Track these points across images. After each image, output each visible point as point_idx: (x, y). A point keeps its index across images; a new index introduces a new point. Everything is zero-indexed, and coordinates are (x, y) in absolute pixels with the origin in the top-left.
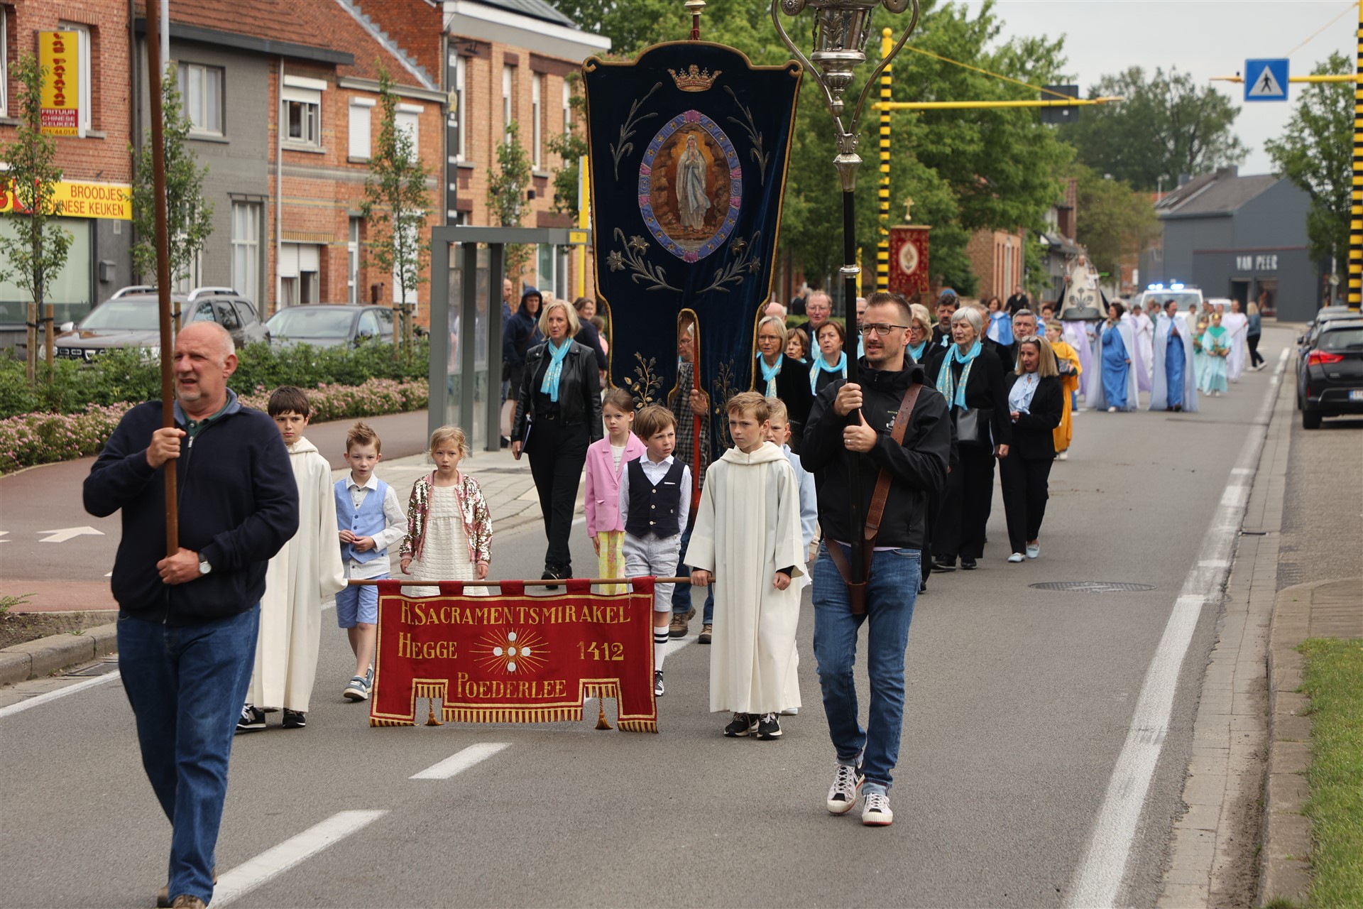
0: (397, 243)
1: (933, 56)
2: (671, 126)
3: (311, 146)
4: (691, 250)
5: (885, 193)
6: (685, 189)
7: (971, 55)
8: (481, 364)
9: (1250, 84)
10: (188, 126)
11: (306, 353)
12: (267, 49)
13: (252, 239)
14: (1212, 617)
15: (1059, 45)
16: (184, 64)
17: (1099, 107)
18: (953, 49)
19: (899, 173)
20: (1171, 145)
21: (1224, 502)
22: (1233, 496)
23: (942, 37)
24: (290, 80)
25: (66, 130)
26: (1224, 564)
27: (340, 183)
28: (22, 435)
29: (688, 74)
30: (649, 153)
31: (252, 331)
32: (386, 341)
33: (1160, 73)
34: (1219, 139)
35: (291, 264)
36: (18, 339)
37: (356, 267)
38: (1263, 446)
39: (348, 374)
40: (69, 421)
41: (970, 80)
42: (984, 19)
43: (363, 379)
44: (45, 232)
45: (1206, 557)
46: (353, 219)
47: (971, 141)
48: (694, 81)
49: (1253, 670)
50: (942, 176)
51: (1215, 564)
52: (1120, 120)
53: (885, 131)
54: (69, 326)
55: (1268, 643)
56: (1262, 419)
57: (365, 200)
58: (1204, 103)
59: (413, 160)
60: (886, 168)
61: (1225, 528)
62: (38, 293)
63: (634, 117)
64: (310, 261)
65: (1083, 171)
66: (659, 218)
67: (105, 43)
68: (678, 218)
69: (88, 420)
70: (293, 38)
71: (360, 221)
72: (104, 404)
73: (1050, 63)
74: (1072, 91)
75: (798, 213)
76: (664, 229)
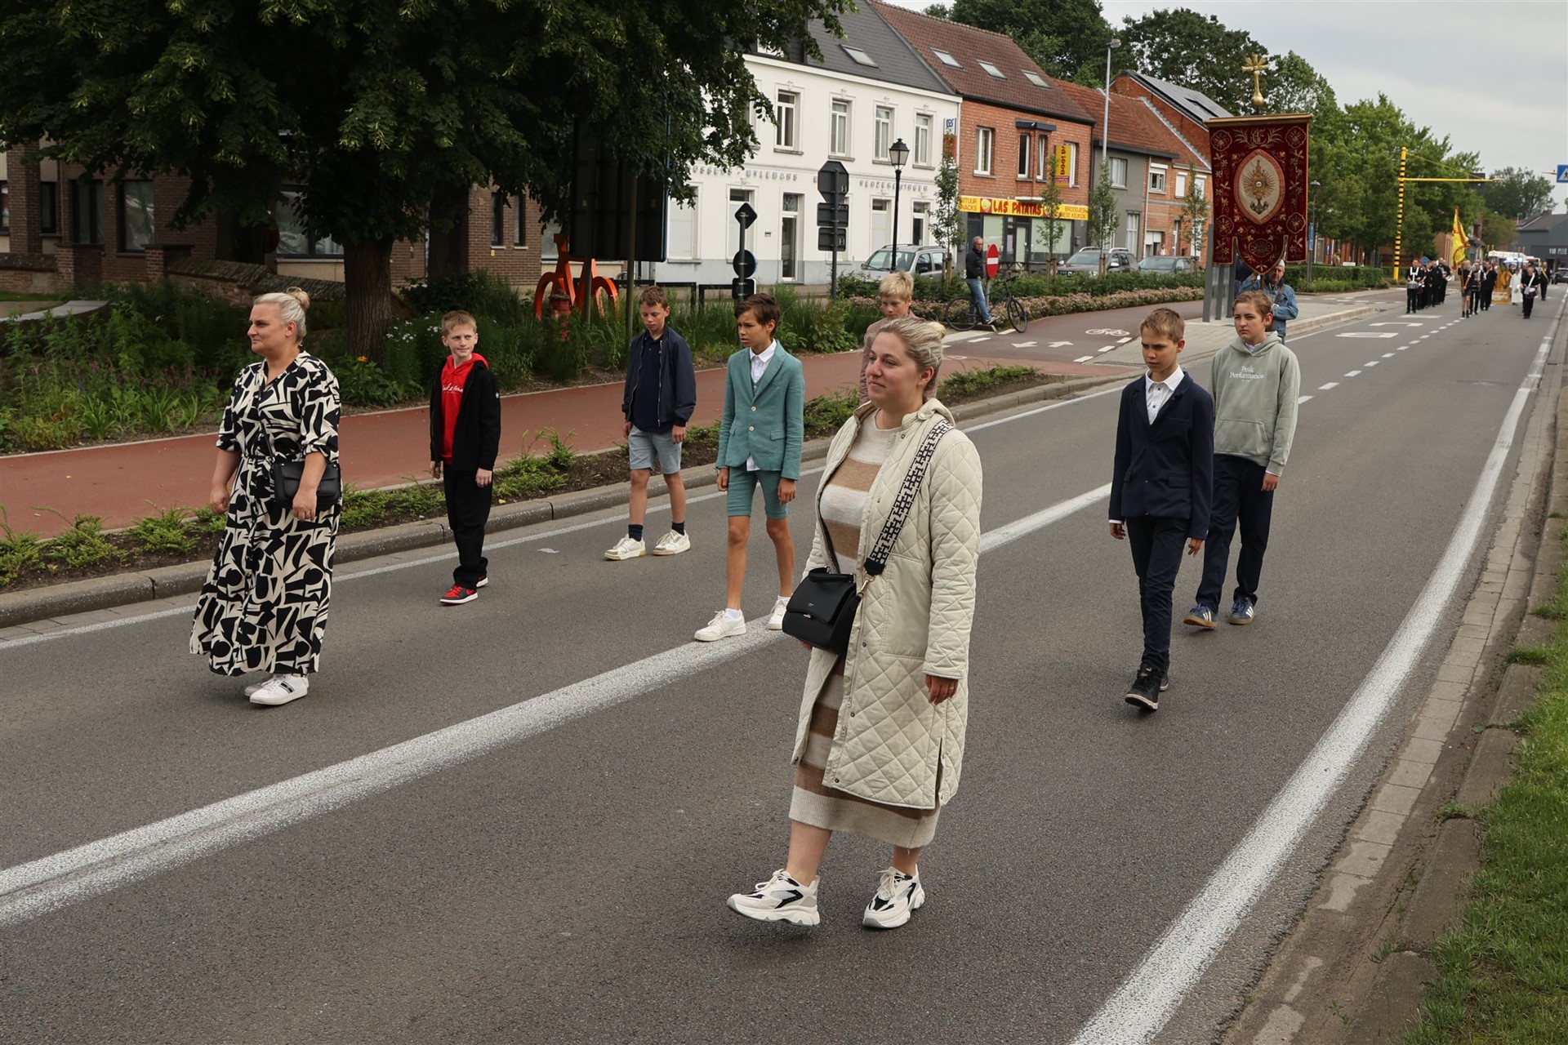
0: (1193, 232)
1: (1422, 159)
3: (1160, 191)
5: (1400, 216)
7: (1439, 159)
8: (1226, 282)
9: (1559, 176)
10: (1112, 182)
11: (1155, 275)
12: (1145, 152)
13: (1135, 229)
14: (1532, 399)
15: (1477, 156)
16: (1111, 158)
17: (1493, 183)
18: (1432, 156)
19: (1406, 208)
20: (1524, 200)
21: (1540, 350)
22: (1544, 348)
23: (1427, 152)
24: (1153, 165)
25: (1063, 184)
26: (1539, 376)
27: (1171, 206)
28: (1043, 304)
31: (1134, 266)
32: (1187, 272)
33: (1520, 170)
34: (1544, 198)
35: (1150, 239)
36: (1042, 267)
37: (1176, 241)
38: (1558, 328)
39: (1171, 284)
40: (1061, 299)
41: (1438, 170)
42: (1445, 145)
43: (1177, 286)
44: (1055, 224)
45: (1531, 373)
46: (1175, 221)
47: (1437, 194)
49: (1548, 420)
50: (1424, 210)
51: (1535, 376)
52: (1502, 189)
53: (1402, 190)
54: (1062, 262)
55: (1556, 409)
56: (1558, 316)
57: (1182, 213)
58: (1539, 183)
59: (1201, 198)
60: (1401, 206)
61: (1540, 361)
62: (1051, 250)
64: (1157, 238)
65: (1486, 210)
67: (1081, 150)
69: (1069, 299)
70: (1155, 148)
71: (1179, 222)
72: (1075, 293)
73: (1473, 163)
74: (1483, 175)
75: (1362, 223)
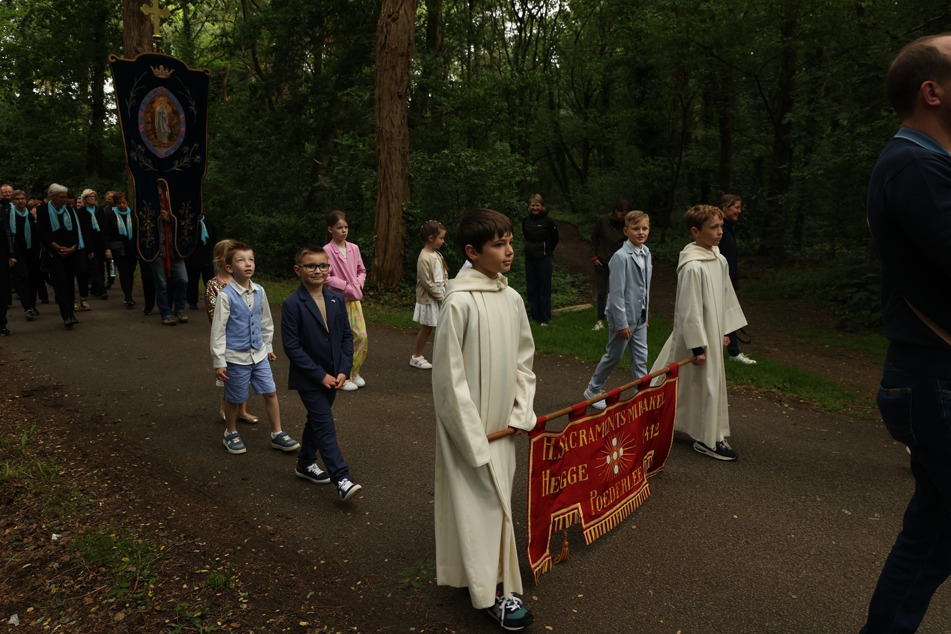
2: (151, 93)
4: (162, 152)
6: (159, 123)
29: (159, 69)
30: (143, 107)
48: (162, 72)
63: (136, 88)
66: (148, 136)
68: (156, 137)
76: (150, 142)
